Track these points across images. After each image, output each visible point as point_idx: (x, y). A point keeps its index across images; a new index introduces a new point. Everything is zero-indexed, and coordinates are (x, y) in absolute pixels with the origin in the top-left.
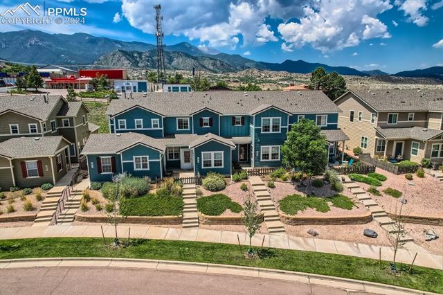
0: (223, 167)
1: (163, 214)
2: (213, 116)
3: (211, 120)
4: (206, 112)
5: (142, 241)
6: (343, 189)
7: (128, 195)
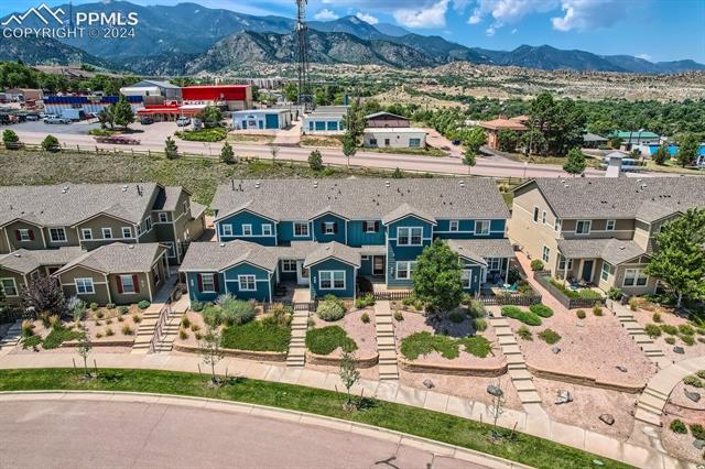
0: (345, 288)
3: (335, 225)
4: (329, 217)
5: (240, 380)
7: (230, 322)
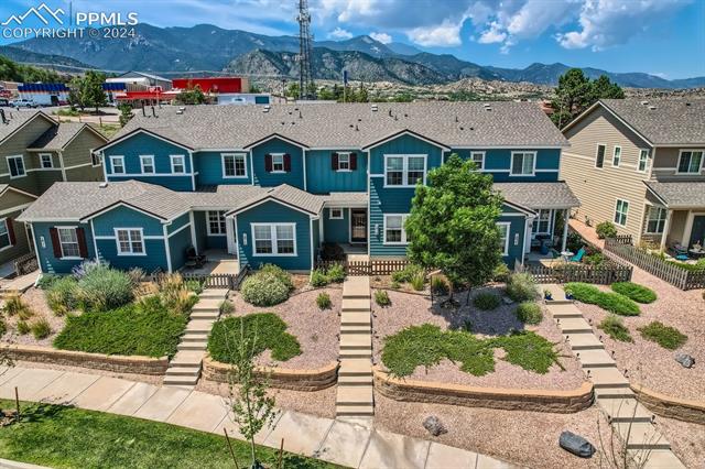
0: (295, 254)
1: (133, 350)
2: (292, 152)
3: (287, 158)
4: (275, 143)
6: (540, 318)
7: (87, 305)
